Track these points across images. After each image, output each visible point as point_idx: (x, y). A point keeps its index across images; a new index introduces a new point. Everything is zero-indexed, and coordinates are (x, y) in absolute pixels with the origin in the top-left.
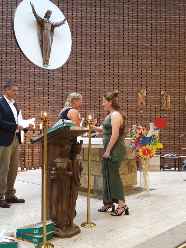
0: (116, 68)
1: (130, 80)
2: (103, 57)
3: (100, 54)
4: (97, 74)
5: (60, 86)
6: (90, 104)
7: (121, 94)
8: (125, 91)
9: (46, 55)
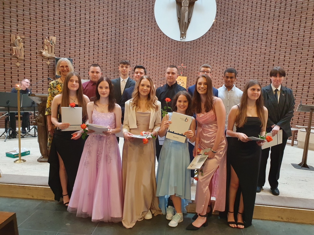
0: (297, 26)
2: (282, 15)
3: (280, 13)
4: (274, 35)
5: (237, 52)
6: (263, 69)
7: (299, 56)
8: (305, 51)
9: (182, 30)
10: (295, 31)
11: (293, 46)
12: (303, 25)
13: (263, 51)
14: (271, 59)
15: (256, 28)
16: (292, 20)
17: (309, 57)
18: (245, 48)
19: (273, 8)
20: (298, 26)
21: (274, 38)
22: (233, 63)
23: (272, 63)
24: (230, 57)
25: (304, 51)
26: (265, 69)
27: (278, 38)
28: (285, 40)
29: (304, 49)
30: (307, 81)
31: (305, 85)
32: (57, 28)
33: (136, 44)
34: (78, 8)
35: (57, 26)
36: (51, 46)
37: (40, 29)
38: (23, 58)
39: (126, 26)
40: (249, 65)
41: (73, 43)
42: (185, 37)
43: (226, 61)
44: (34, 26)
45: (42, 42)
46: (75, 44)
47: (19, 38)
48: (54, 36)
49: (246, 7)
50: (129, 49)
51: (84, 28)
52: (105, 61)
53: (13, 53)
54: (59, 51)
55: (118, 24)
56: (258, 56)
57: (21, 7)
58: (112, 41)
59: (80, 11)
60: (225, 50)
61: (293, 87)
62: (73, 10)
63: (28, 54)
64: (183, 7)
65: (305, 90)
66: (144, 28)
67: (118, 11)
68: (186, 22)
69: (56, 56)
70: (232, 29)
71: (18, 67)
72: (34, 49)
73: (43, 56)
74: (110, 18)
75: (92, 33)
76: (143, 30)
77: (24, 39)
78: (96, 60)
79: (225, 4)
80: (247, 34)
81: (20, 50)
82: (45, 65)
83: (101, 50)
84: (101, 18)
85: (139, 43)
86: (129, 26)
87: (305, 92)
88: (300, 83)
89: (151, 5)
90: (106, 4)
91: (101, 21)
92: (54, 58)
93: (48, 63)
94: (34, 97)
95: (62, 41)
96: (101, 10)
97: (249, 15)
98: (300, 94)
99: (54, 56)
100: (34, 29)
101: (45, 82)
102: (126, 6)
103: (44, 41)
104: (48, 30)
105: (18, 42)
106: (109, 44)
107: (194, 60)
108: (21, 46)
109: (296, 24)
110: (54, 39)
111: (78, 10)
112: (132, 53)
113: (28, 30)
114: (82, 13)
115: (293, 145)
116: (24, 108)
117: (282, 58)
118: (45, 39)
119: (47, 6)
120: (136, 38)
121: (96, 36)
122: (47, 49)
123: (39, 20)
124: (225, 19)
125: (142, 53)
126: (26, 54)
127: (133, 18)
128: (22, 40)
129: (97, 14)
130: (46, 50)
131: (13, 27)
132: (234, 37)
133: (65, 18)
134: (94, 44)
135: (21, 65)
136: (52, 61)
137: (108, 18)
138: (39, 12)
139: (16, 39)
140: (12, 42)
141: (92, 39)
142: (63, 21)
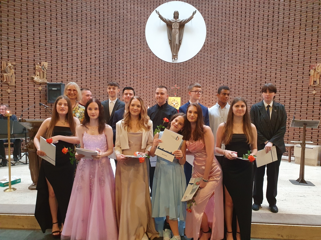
1: (302, 55)
2: (270, 34)
3: (268, 32)
4: (264, 54)
5: (229, 71)
6: (256, 87)
7: (289, 73)
8: (295, 68)
9: (174, 51)
10: (283, 49)
11: (283, 63)
12: (291, 43)
13: (254, 69)
14: (263, 77)
15: (246, 48)
16: (280, 38)
17: (299, 74)
18: (237, 67)
19: (261, 28)
20: (286, 45)
21: (264, 56)
22: (225, 82)
23: (264, 81)
24: (222, 77)
25: (293, 68)
26: (258, 87)
27: (268, 56)
28: (274, 58)
29: (294, 66)
30: (299, 97)
31: (298, 101)
32: (48, 54)
33: (128, 66)
34: (70, 34)
35: (48, 51)
36: (43, 72)
37: (31, 55)
38: (14, 84)
39: (118, 49)
40: (241, 83)
41: (65, 68)
42: (177, 58)
43: (219, 81)
44: (26, 53)
45: (34, 68)
46: (67, 69)
47: (10, 65)
48: (46, 62)
49: (235, 28)
50: (121, 72)
51: (76, 52)
52: (98, 85)
53: (4, 80)
54: (51, 76)
55: (110, 48)
56: (250, 74)
57: (12, 35)
58: (105, 64)
59: (72, 37)
60: (217, 69)
61: (286, 103)
62: (65, 36)
63: (20, 81)
64: (173, 30)
65: (298, 105)
66: (136, 51)
67: (110, 35)
68: (177, 44)
69: (48, 81)
70: (223, 49)
71: (9, 94)
72: (26, 75)
73: (35, 82)
74: (101, 42)
75: (84, 57)
76: (135, 53)
77: (15, 65)
78: (88, 84)
79: (215, 25)
80: (238, 54)
81: (11, 76)
82: (36, 90)
83: (93, 74)
84: (93, 42)
85: (132, 65)
86: (121, 50)
87: (298, 108)
88: (292, 99)
89: (142, 29)
90: (98, 29)
91: (93, 46)
92: (46, 83)
93: (40, 88)
94: (25, 123)
95: (54, 66)
96: (93, 35)
97: (238, 35)
98: (293, 110)
99: (46, 81)
100: (25, 55)
101: (37, 107)
102: (118, 30)
103: (36, 67)
104: (40, 56)
105: (9, 69)
106: (101, 68)
107: (187, 81)
108: (12, 72)
109: (284, 43)
110: (46, 64)
111: (70, 35)
112: (125, 76)
113: (20, 56)
114: (74, 39)
115: (290, 161)
116: (15, 135)
117: (273, 75)
118: (36, 65)
119: (39, 32)
120: (128, 61)
121: (88, 60)
122: (39, 74)
123: (31, 46)
124: (216, 40)
125: (135, 76)
126: (17, 80)
127: (125, 42)
128: (13, 67)
129: (89, 39)
130: (37, 76)
131: (4, 54)
132: (226, 57)
133: (57, 43)
134: (86, 68)
135: (12, 91)
136: (44, 87)
137: (99, 42)
138: (30, 38)
139: (7, 66)
140: (3, 69)
141: (84, 63)
142: (54, 47)
